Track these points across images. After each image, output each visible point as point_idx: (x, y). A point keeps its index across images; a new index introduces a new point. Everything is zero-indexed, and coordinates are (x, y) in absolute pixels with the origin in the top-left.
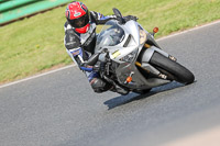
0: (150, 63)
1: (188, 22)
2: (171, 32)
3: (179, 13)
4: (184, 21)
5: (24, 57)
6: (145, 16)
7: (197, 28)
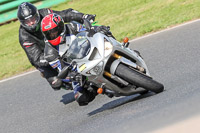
0: (115, 74)
1: (160, 24)
2: (145, 33)
3: (152, 15)
4: (157, 23)
5: (11, 57)
6: (121, 19)
7: (169, 29)
